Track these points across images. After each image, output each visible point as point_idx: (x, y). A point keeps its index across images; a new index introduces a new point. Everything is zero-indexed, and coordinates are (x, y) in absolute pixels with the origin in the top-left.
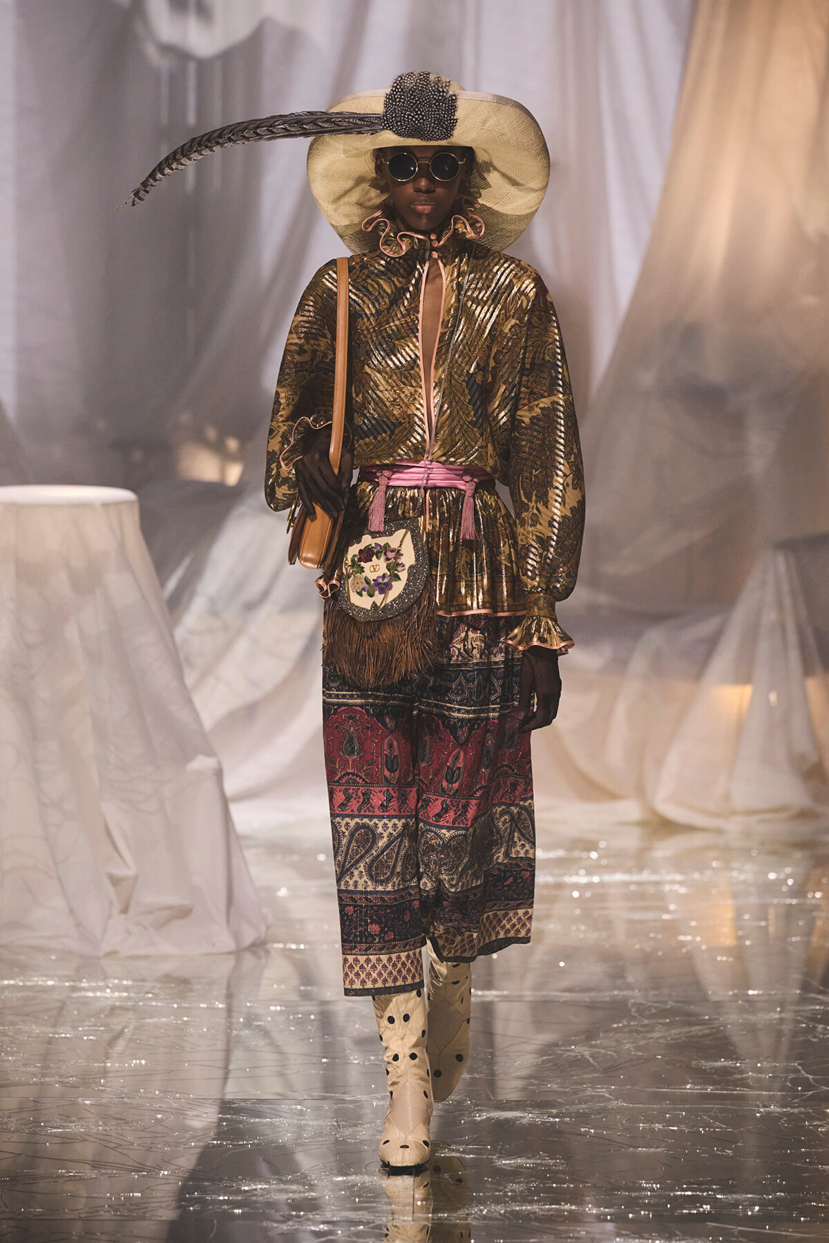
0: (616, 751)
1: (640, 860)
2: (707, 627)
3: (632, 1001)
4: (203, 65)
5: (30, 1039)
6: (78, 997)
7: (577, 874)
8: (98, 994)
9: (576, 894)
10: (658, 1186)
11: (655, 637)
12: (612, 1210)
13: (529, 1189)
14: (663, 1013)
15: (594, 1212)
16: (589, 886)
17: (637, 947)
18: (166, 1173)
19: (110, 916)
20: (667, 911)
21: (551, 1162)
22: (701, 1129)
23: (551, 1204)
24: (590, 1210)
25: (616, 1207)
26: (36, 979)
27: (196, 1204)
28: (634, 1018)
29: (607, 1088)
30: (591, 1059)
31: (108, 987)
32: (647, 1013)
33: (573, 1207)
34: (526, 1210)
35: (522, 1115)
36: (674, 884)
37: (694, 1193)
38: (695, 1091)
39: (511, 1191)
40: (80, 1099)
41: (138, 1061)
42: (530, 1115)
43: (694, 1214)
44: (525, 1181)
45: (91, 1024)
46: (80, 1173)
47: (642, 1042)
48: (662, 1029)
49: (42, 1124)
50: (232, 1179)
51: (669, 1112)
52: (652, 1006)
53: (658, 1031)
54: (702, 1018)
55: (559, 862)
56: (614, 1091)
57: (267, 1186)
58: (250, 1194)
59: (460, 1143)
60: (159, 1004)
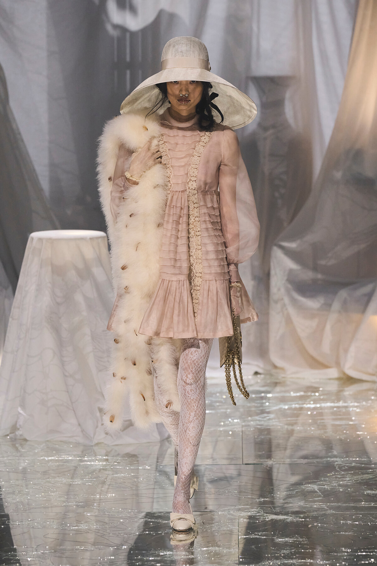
0: (326, 346)
1: (338, 396)
2: (367, 289)
3: (337, 463)
4: (133, 34)
5: (61, 485)
6: (83, 465)
7: (310, 404)
8: (92, 463)
9: (309, 413)
10: (350, 550)
11: (343, 294)
12: (329, 562)
13: (291, 553)
14: (351, 468)
15: (321, 563)
16: (315, 409)
17: (338, 437)
18: (125, 547)
19: (97, 427)
20: (352, 420)
21: (301, 540)
22: (369, 523)
23: (301, 560)
24: (319, 562)
25: (331, 560)
26: (63, 456)
27: (139, 562)
28: (337, 471)
29: (325, 505)
30: (318, 491)
31: (97, 460)
32: (344, 468)
33: (312, 561)
34: (290, 562)
35: (287, 518)
36: (354, 407)
37: (367, 554)
38: (366, 505)
39: (283, 554)
40: (85, 513)
41: (111, 495)
42: (291, 518)
43: (367, 563)
44: (289, 549)
45: (89, 477)
46: (86, 548)
47: (341, 482)
48: (350, 476)
49: (68, 525)
50: (155, 550)
51: (354, 515)
52: (345, 465)
53: (348, 477)
54: (369, 470)
55: (301, 397)
56: (329, 506)
57: (172, 553)
58: (164, 557)
59: (259, 531)
60: (120, 467)
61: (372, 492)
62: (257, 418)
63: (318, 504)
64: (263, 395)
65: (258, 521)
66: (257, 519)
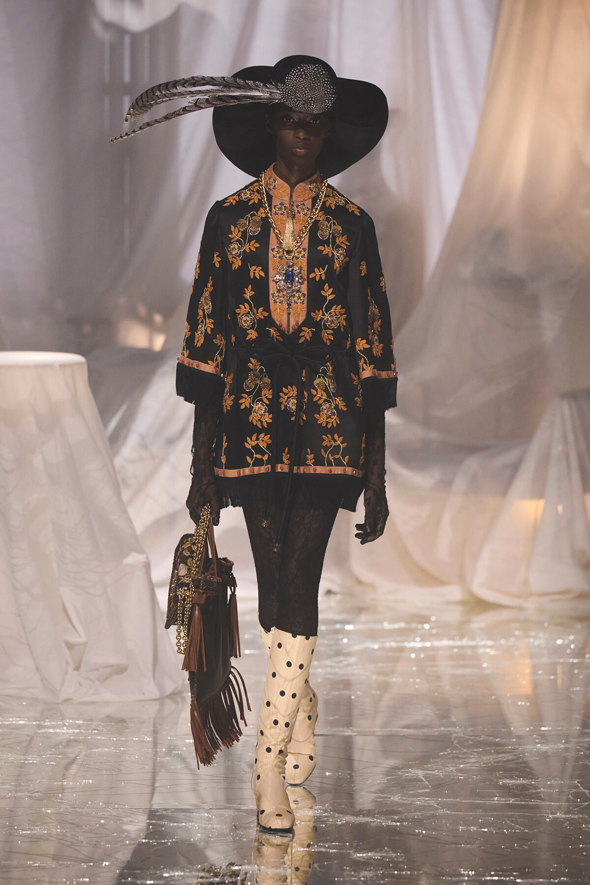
0: (443, 548)
1: (462, 630)
2: (511, 456)
3: (455, 735)
4: (136, 37)
5: (6, 764)
6: (42, 733)
7: (415, 641)
8: (58, 730)
9: (413, 656)
10: (473, 873)
11: (472, 463)
13: (377, 876)
14: (478, 744)
16: (423, 649)
17: (459, 695)
18: (107, 863)
19: (66, 673)
20: (482, 668)
21: (393, 855)
22: (505, 831)
26: (11, 719)
28: (456, 748)
29: (435, 800)
30: (423, 779)
31: (65, 725)
32: (466, 744)
35: (372, 820)
36: (487, 648)
37: (500, 878)
38: (501, 802)
39: (364, 877)
40: (44, 809)
41: (86, 781)
42: (378, 820)
44: (374, 869)
45: (52, 753)
46: (43, 863)
47: (462, 766)
48: (476, 756)
49: (16, 827)
50: (156, 868)
51: (482, 818)
52: (469, 739)
53: (474, 758)
54: (506, 748)
55: (401, 632)
56: (441, 802)
57: (182, 874)
58: (169, 879)
59: (326, 842)
60: (103, 738)
61: (511, 782)
62: (328, 662)
63: (424, 800)
64: (338, 626)
65: (324, 825)
66: (323, 822)
